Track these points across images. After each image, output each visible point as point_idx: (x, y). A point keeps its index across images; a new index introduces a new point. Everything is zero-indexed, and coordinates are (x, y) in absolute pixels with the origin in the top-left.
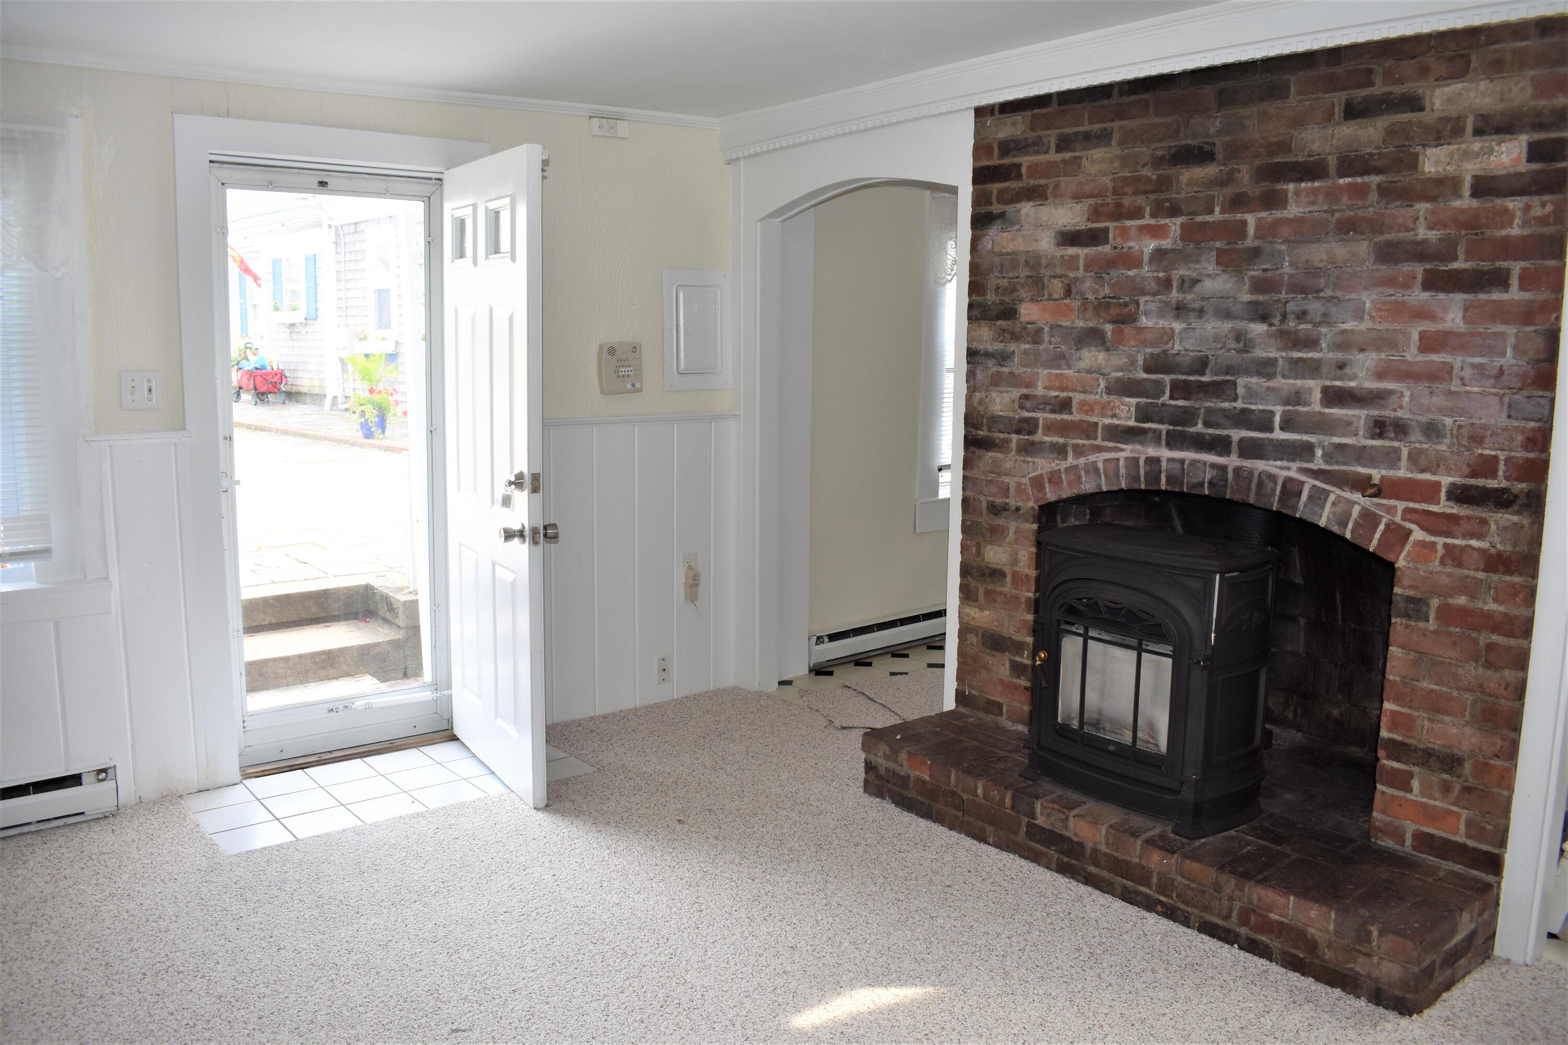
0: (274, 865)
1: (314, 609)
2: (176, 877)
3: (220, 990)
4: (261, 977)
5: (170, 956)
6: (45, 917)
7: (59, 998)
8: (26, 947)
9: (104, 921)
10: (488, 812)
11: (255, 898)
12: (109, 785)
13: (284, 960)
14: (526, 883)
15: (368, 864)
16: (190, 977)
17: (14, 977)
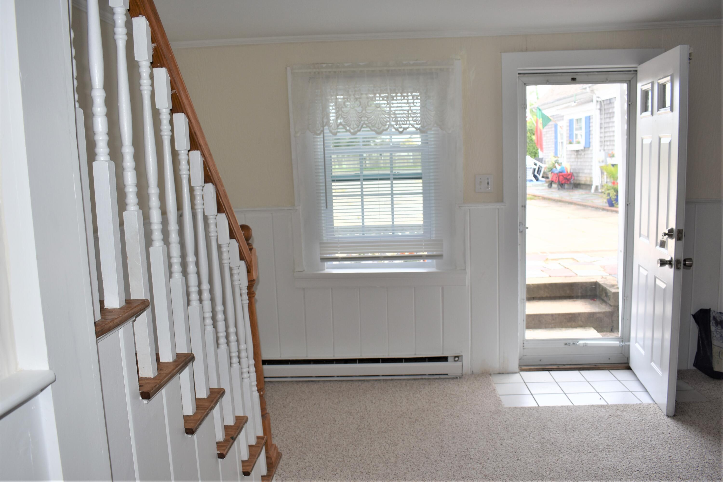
0: (525, 417)
1: (568, 292)
2: (480, 412)
3: (487, 473)
4: (506, 471)
5: (469, 450)
6: (422, 418)
7: (419, 457)
8: (412, 429)
9: (445, 425)
10: (640, 412)
11: (512, 431)
12: (459, 363)
13: (519, 466)
14: (653, 457)
15: (570, 426)
16: (475, 462)
17: (404, 442)
